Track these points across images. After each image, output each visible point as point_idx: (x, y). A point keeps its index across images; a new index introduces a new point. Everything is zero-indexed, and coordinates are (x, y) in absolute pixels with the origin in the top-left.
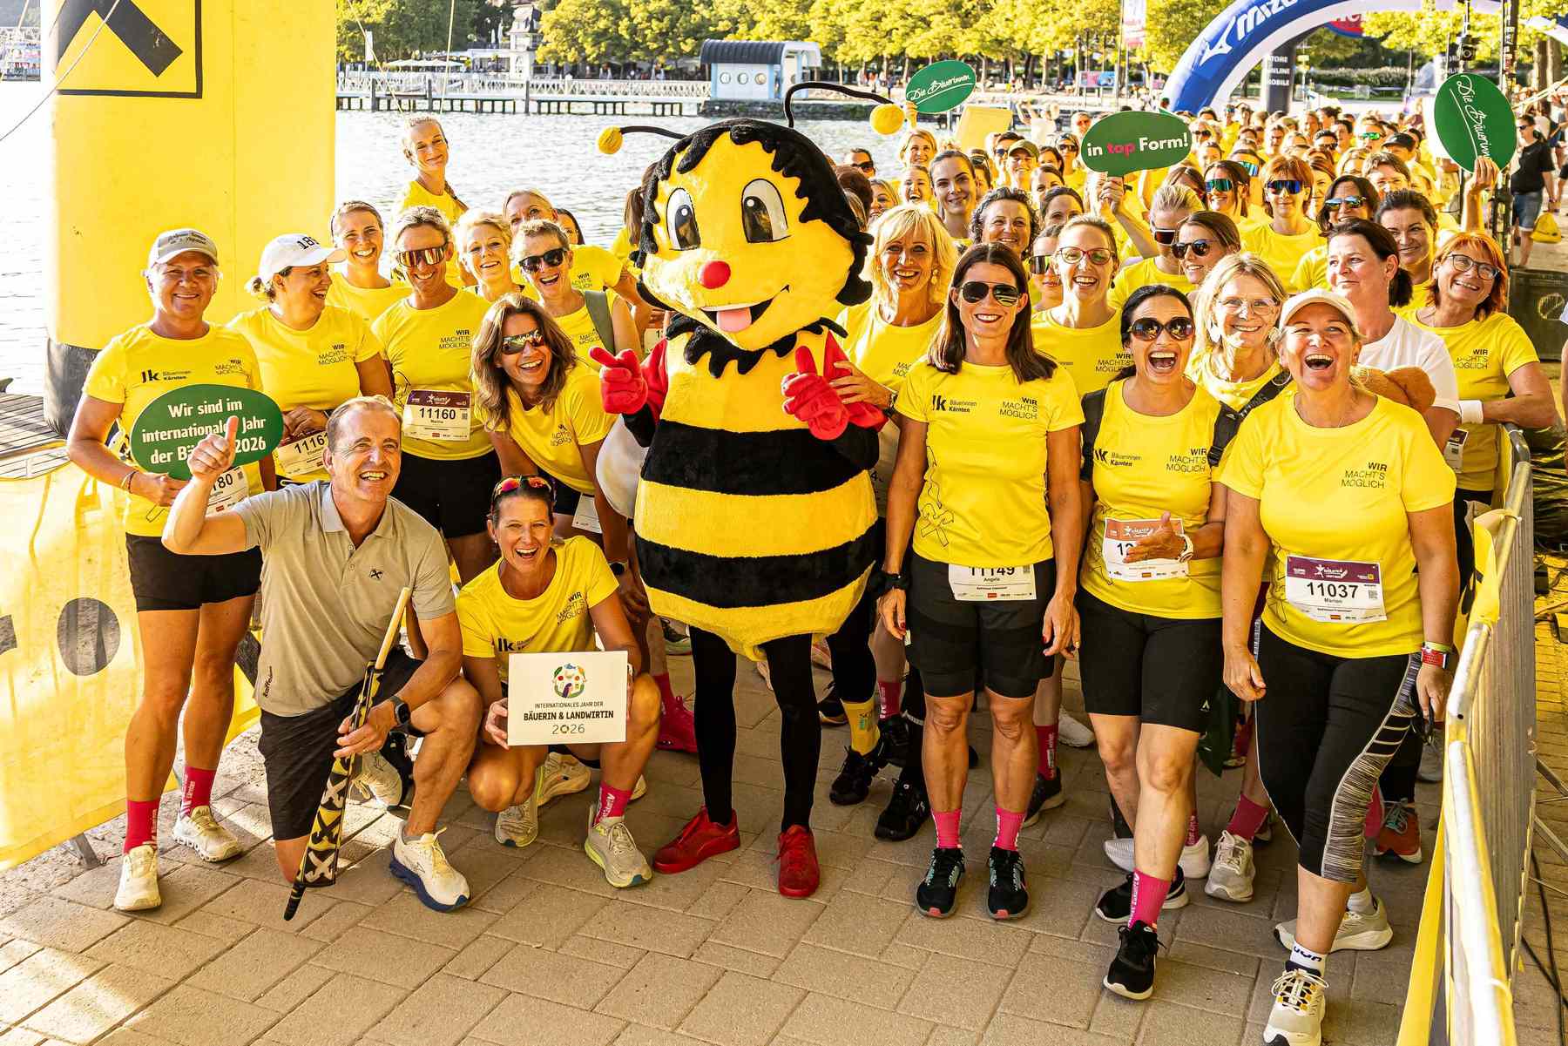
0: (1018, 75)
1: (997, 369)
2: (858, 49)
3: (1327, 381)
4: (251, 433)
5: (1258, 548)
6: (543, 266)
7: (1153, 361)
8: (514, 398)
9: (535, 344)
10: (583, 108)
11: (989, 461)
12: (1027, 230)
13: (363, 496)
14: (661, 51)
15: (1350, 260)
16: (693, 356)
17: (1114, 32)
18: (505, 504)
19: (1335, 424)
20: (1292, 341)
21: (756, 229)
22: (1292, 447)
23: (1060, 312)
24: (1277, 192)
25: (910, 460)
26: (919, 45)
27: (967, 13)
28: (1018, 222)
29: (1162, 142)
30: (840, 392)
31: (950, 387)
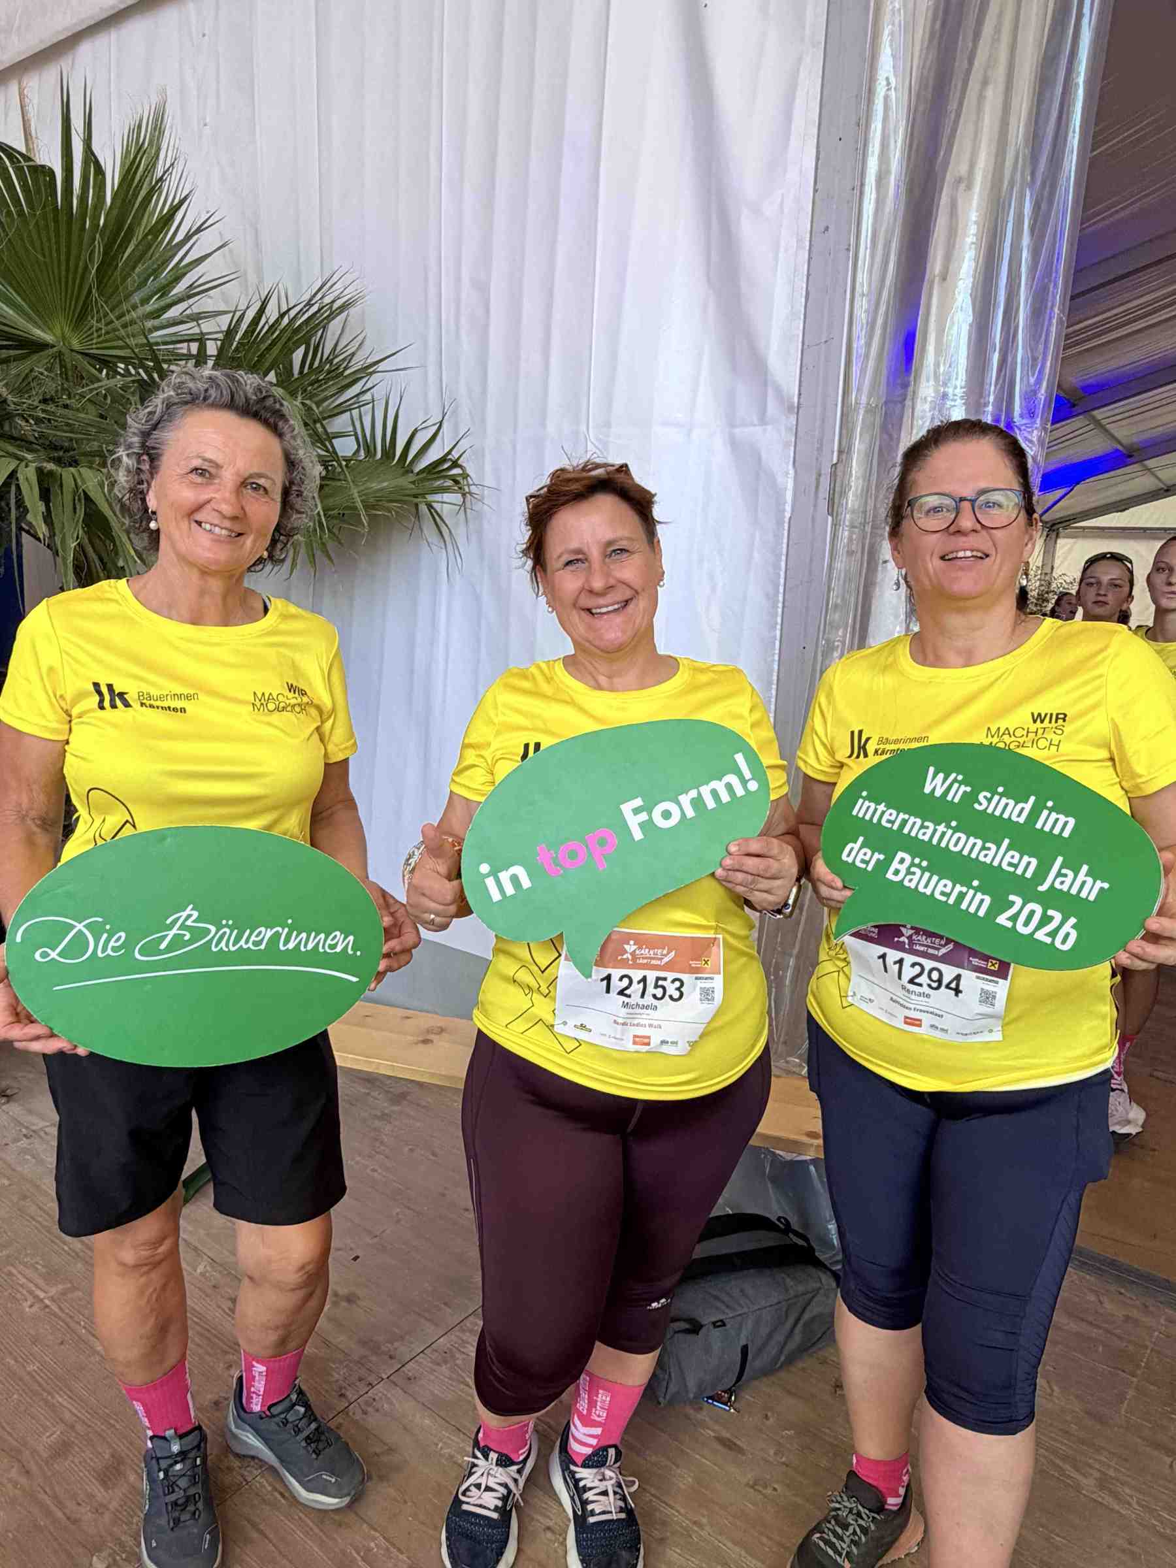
4: (1054, 899)
29: (685, 799)
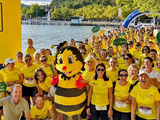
0: (106, 20)
1: (101, 80)
2: (88, 17)
3: (145, 84)
4: (2, 88)
5: (136, 104)
6: (44, 61)
7: (122, 80)
8: (39, 81)
9: (42, 75)
10: (56, 24)
11: (100, 92)
12: (106, 54)
13: (16, 99)
14: (65, 17)
15: (147, 62)
16: (62, 77)
17: (117, 15)
18: (37, 98)
19: (146, 89)
20: (140, 78)
21: (70, 62)
22: (140, 92)
23: (110, 69)
24: (137, 46)
25: (90, 91)
26: (95, 17)
27: (101, 13)
28: (105, 54)
30: (82, 82)
31: (96, 82)
